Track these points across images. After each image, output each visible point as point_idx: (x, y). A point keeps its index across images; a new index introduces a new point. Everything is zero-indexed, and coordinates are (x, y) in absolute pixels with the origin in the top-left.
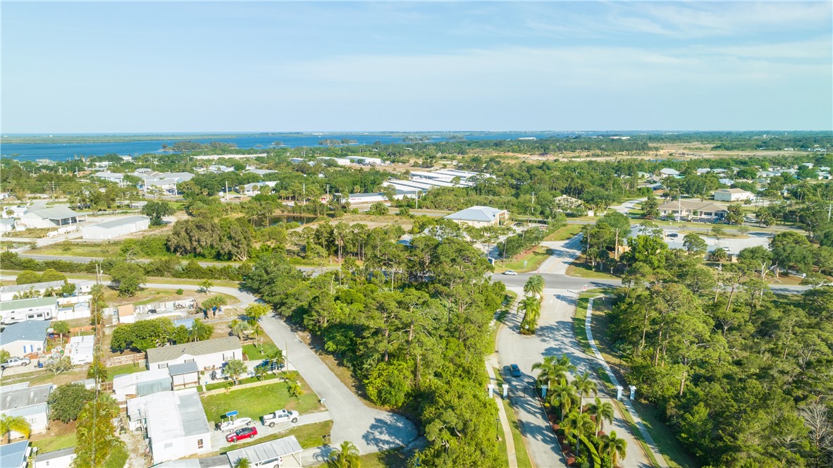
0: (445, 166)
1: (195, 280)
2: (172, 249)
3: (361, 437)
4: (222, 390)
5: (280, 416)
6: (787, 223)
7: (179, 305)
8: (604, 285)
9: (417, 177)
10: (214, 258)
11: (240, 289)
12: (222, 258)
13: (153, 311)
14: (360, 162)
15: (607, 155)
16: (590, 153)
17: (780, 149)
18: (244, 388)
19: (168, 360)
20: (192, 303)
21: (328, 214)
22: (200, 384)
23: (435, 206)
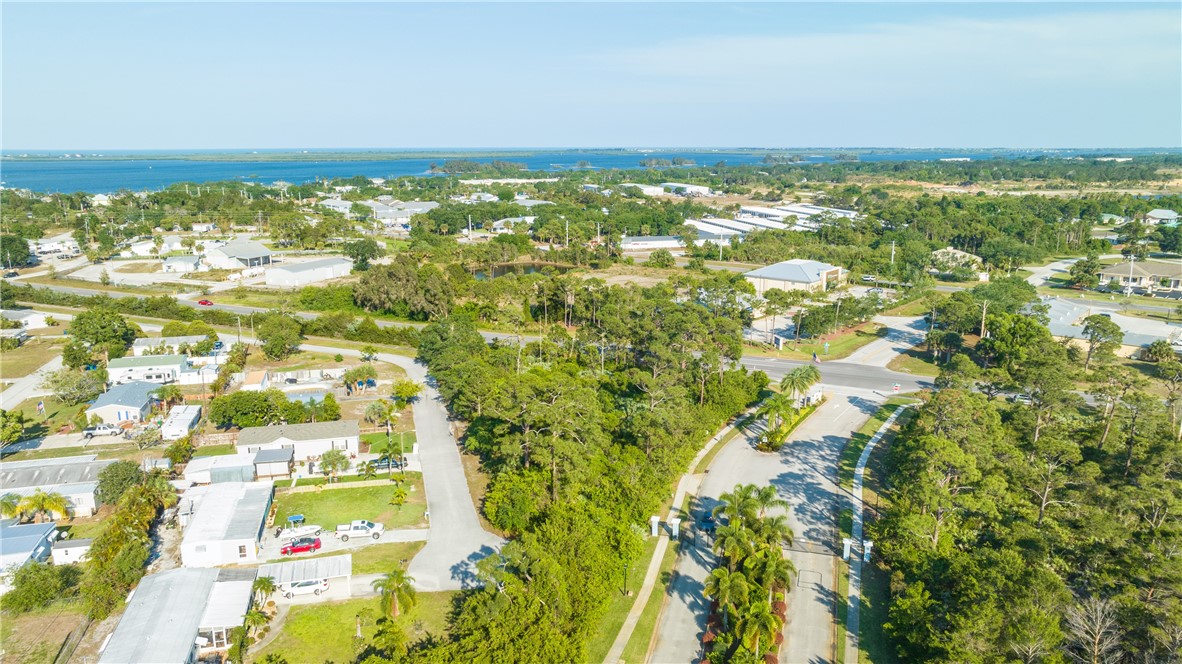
0: (798, 200)
2: (359, 302)
3: (449, 568)
4: (311, 488)
5: (357, 528)
7: (328, 375)
9: (746, 215)
10: (408, 316)
11: (415, 360)
12: (416, 317)
13: (293, 381)
14: (679, 191)
15: (1072, 187)
16: (1044, 184)
18: (340, 487)
19: (260, 443)
20: (343, 374)
21: (591, 264)
22: (291, 477)
23: (748, 258)
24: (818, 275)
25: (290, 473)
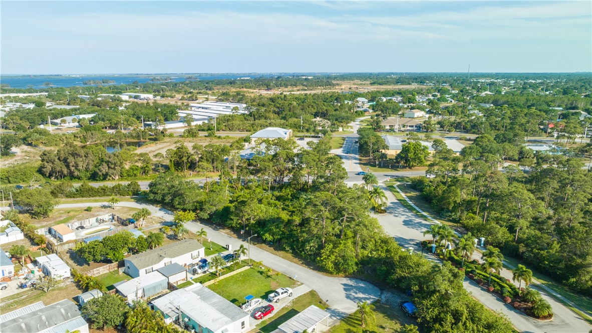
0: (207, 99)
1: (89, 199)
2: (48, 175)
3: (346, 298)
4: (212, 282)
5: (282, 293)
6: (457, 130)
7: (101, 220)
8: (394, 176)
9: (194, 108)
10: (89, 179)
11: (137, 202)
12: (98, 179)
13: (82, 228)
14: (136, 97)
15: (312, 90)
16: (298, 88)
17: (410, 84)
18: (225, 277)
19: (152, 265)
20: (111, 217)
21: (149, 139)
22: (187, 280)
23: (229, 129)
24: (286, 134)
25: (187, 277)
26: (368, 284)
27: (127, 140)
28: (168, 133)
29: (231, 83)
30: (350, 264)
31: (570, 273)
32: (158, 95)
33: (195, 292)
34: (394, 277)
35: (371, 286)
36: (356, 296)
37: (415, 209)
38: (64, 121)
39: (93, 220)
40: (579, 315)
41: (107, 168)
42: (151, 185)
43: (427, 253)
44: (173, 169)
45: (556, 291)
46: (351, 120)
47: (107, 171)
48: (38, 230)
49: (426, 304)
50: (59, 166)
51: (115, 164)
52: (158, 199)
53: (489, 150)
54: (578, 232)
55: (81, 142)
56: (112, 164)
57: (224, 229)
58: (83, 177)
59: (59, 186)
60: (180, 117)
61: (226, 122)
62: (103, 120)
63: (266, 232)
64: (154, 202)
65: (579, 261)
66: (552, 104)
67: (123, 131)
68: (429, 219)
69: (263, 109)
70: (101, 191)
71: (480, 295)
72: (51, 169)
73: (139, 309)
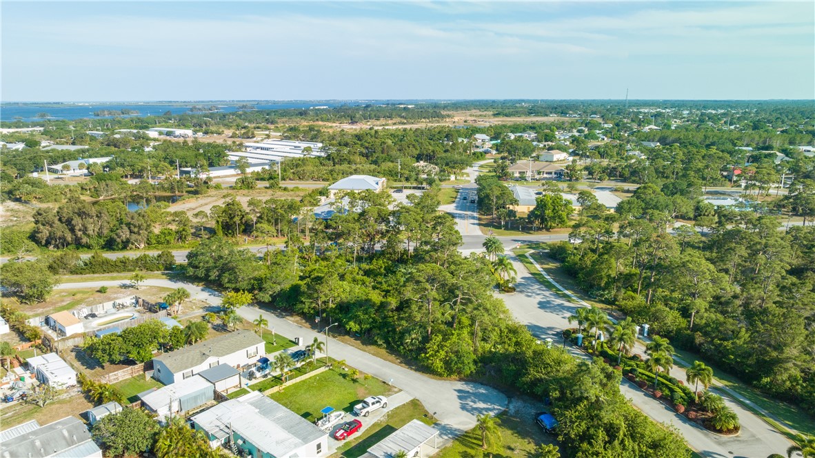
0: (268, 136)
1: (102, 275)
2: (44, 242)
3: (461, 410)
5: (373, 404)
6: (612, 178)
7: (119, 305)
8: (525, 241)
9: (250, 148)
10: (103, 248)
11: (170, 279)
12: (115, 247)
13: (93, 316)
14: (168, 134)
15: (412, 123)
16: (394, 121)
17: (547, 115)
18: (294, 383)
19: (192, 366)
20: (134, 301)
21: (187, 192)
22: (241, 387)
23: (299, 178)
24: (377, 184)
25: (240, 383)
26: (491, 390)
27: (157, 194)
28: (212, 183)
29: (301, 114)
30: (466, 362)
31: (762, 371)
32: (199, 131)
33: (251, 404)
34: (527, 379)
35: (495, 393)
36: (475, 406)
37: (554, 287)
38: (67, 168)
39: (108, 305)
40: (774, 427)
41: (128, 233)
42: (190, 256)
43: (571, 346)
44: (220, 233)
45: (744, 396)
46: (467, 165)
47: (128, 236)
48: (31, 320)
49: (570, 416)
50: (61, 230)
51: (139, 227)
52: (199, 275)
53: (655, 206)
54: (774, 315)
55: (91, 196)
56: (135, 226)
57: (292, 315)
58: (94, 245)
59: (60, 259)
60: (229, 161)
61: (295, 168)
62: (122, 165)
63: (351, 319)
64: (194, 279)
65: (774, 354)
66: (739, 143)
67: (151, 181)
68: (574, 300)
69: (345, 150)
70: (119, 264)
71: (643, 402)
72: (48, 235)
73: (174, 428)
